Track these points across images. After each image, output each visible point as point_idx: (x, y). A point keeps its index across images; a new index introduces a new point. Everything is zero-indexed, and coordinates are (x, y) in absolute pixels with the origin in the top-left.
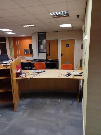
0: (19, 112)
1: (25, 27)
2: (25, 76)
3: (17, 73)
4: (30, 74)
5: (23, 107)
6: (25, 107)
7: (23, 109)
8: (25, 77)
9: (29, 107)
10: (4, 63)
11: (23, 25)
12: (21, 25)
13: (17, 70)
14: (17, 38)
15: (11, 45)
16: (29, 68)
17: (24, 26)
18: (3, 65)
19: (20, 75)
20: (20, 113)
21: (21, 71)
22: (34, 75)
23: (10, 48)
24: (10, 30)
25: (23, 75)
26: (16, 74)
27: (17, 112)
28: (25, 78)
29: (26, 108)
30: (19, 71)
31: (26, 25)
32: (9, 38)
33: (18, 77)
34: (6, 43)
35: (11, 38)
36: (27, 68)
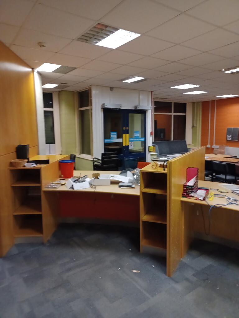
0: (177, 282)
1: (232, 73)
2: (202, 198)
3: (185, 186)
4: (220, 195)
5: (189, 274)
6: (194, 275)
7: (187, 280)
8: (204, 199)
9: (204, 280)
10: (161, 159)
11: (226, 70)
12: (221, 71)
13: (188, 180)
14: (213, 102)
15: (197, 120)
16: (228, 177)
17: (229, 72)
18: (159, 163)
19: (192, 192)
20: (179, 287)
21: (196, 183)
22: (229, 199)
23: (193, 127)
24: (195, 86)
25: (200, 194)
26: (182, 188)
27: (173, 279)
28: (204, 202)
29: (194, 279)
30: (191, 183)
31: (235, 68)
32: (194, 103)
33: (186, 197)
34: (185, 116)
35: (198, 102)
36: (223, 176)
